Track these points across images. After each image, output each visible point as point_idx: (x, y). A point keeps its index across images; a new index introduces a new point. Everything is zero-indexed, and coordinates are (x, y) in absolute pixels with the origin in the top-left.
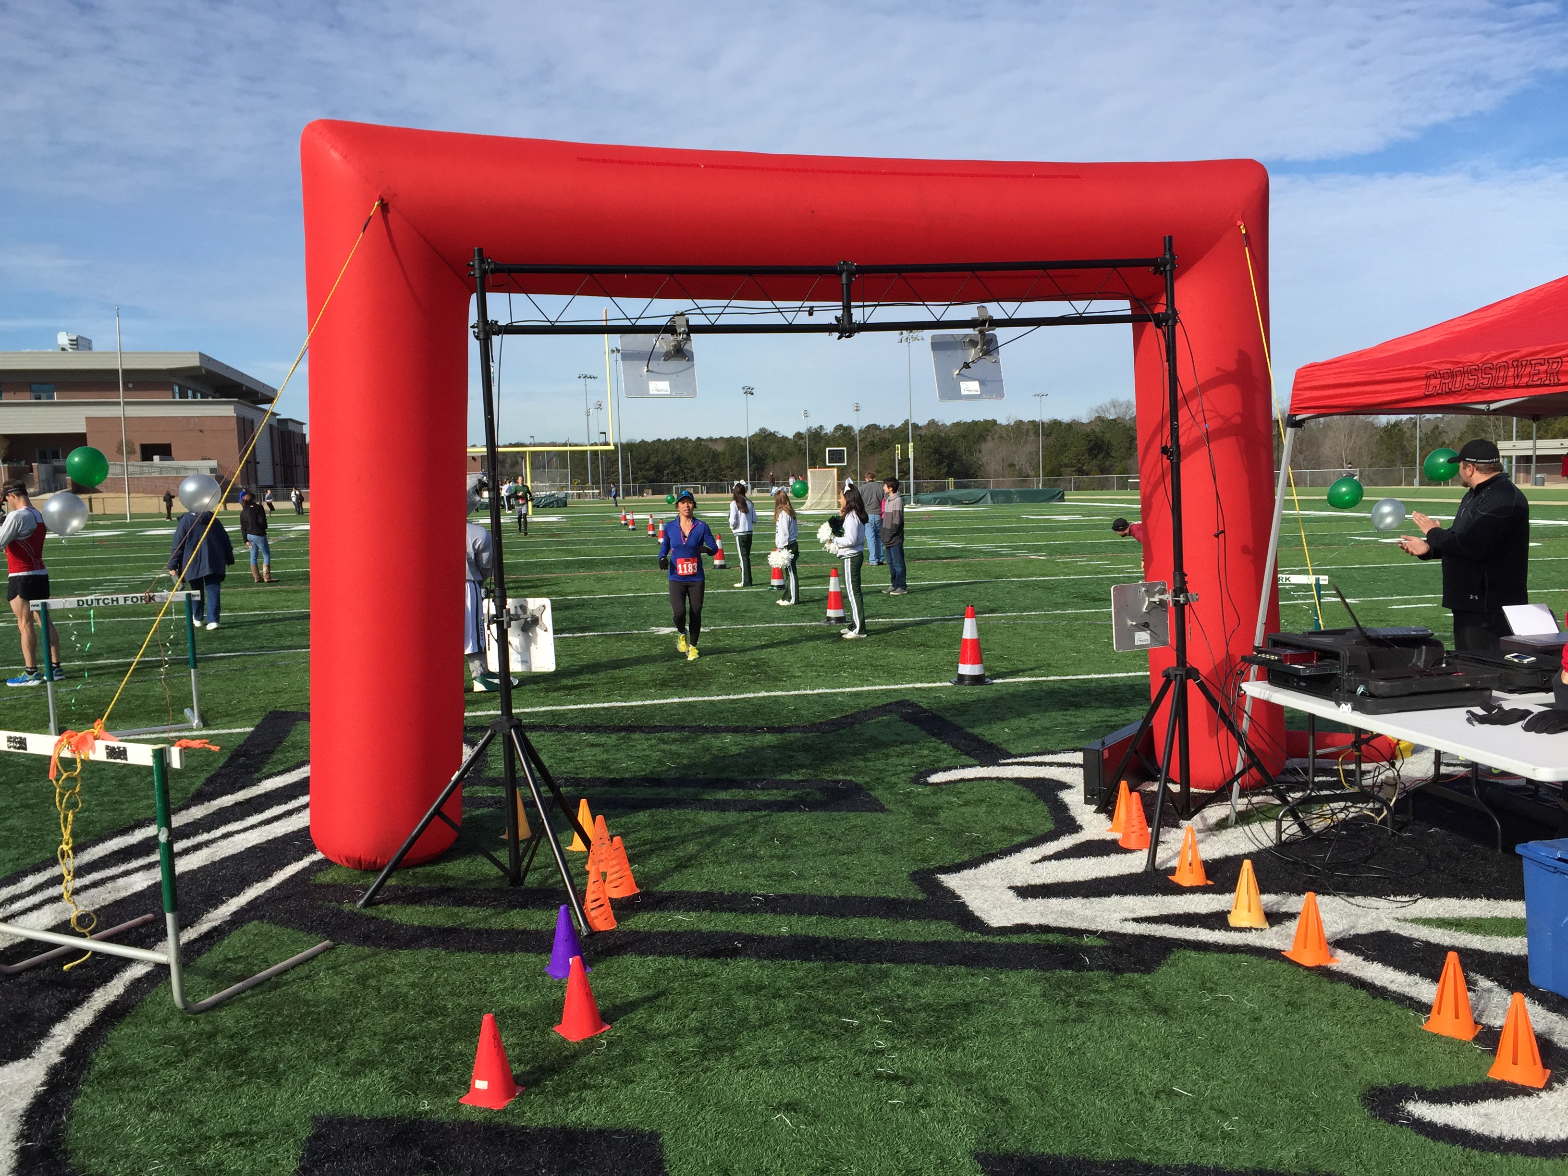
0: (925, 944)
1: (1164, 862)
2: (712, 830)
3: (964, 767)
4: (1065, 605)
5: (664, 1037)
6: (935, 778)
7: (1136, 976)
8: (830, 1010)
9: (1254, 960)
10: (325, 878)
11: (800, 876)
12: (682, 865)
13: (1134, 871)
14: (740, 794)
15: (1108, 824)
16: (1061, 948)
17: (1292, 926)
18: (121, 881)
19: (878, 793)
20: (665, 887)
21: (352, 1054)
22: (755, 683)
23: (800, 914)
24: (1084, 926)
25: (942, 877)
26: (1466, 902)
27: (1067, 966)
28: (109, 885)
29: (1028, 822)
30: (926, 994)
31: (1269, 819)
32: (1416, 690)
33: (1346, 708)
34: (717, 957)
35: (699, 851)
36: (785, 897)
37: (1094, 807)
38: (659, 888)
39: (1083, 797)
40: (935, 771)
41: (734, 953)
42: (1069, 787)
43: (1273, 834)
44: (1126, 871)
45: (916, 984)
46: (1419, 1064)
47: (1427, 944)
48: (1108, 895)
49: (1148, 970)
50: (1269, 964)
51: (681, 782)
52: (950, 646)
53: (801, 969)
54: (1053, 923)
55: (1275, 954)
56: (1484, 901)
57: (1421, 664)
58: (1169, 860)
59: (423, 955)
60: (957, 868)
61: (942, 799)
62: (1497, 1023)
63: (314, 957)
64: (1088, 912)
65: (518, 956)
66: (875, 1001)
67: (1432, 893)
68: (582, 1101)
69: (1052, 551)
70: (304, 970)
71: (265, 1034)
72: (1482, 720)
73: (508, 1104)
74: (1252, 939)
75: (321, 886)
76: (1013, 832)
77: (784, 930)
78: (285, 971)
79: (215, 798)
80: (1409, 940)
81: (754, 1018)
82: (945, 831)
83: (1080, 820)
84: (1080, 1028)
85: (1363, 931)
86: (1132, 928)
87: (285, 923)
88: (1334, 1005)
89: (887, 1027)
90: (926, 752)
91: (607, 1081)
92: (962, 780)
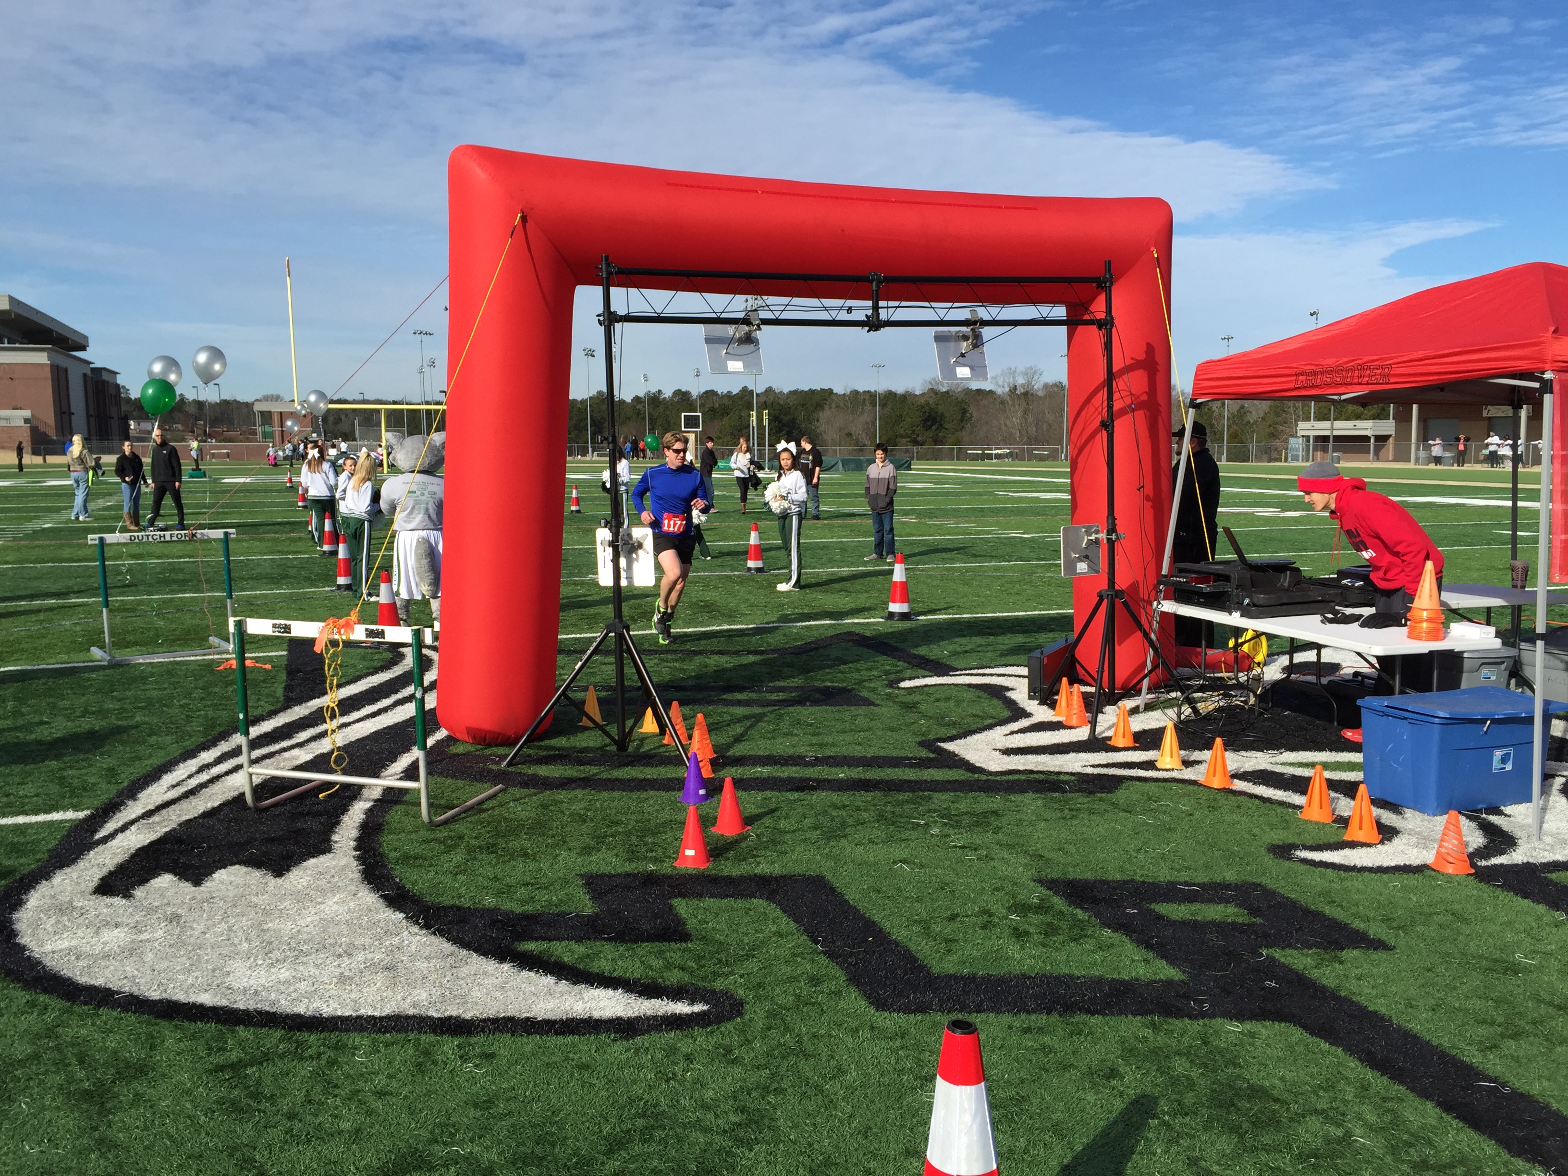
0: (948, 782)
1: (1100, 734)
2: (746, 717)
3: (924, 677)
4: (952, 560)
5: (794, 831)
6: (903, 685)
7: (1104, 795)
8: (901, 816)
9: (1180, 785)
10: (460, 749)
11: (833, 745)
12: (738, 739)
13: (1080, 739)
14: (753, 696)
15: (1051, 712)
16: (1046, 782)
17: (1202, 768)
18: (286, 755)
19: (865, 694)
20: (738, 750)
21: (578, 844)
22: (713, 619)
23: (849, 766)
24: (1057, 770)
25: (942, 745)
26: (1316, 753)
27: (1055, 791)
28: (277, 757)
29: (991, 711)
30: (963, 806)
31: (1172, 706)
32: (1285, 601)
33: (1236, 615)
34: (803, 791)
35: (746, 731)
36: (830, 757)
37: (1037, 702)
38: (730, 753)
39: (1026, 696)
40: (904, 680)
41: (814, 789)
42: (1012, 689)
43: (1175, 717)
44: (1075, 739)
45: (953, 802)
46: (1299, 834)
47: (1294, 776)
48: (1068, 753)
49: (1111, 792)
50: (1190, 787)
51: (699, 688)
52: (866, 592)
53: (869, 796)
54: (1036, 769)
55: (1194, 783)
56: (1328, 753)
57: (1286, 584)
58: (1103, 732)
59: (579, 793)
60: (951, 739)
61: (917, 697)
62: (1346, 814)
63: (495, 795)
64: (1057, 763)
65: (651, 793)
66: (929, 811)
67: (1292, 750)
68: (759, 863)
69: (920, 514)
70: (494, 802)
71: (498, 834)
72: (1331, 621)
73: (710, 865)
74: (1175, 774)
75: (457, 755)
76: (983, 718)
77: (842, 775)
78: (481, 803)
79: (307, 701)
80: (1282, 774)
81: (850, 821)
82: (931, 718)
83: (1028, 710)
84: (1075, 822)
85: (1250, 770)
86: (1090, 770)
87: (453, 777)
88: (1239, 807)
89: (946, 824)
90: (889, 668)
91: (768, 853)
92: (926, 686)
